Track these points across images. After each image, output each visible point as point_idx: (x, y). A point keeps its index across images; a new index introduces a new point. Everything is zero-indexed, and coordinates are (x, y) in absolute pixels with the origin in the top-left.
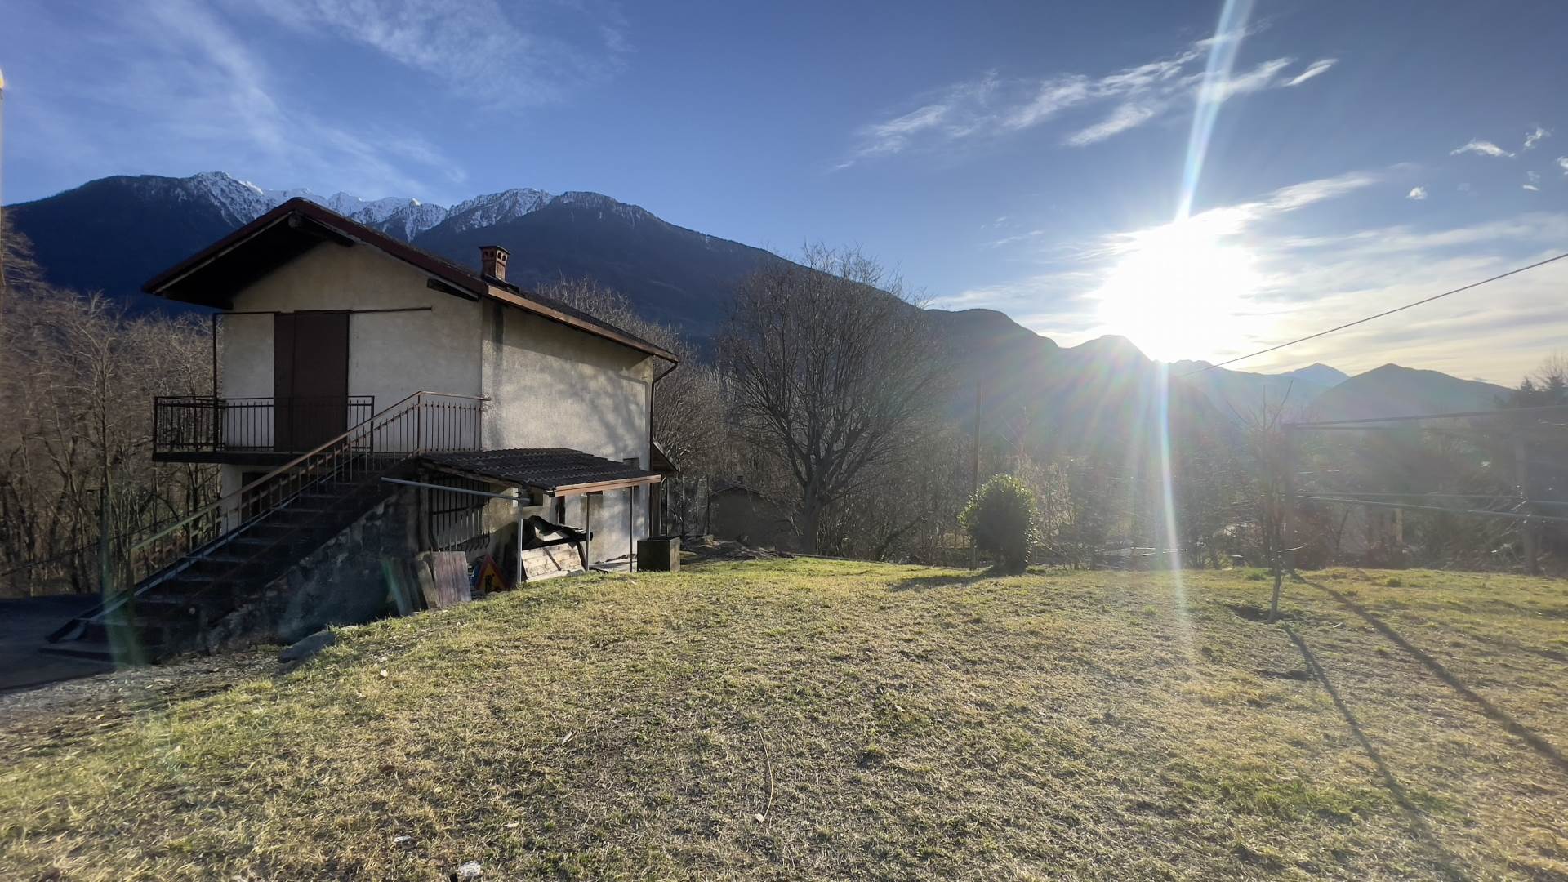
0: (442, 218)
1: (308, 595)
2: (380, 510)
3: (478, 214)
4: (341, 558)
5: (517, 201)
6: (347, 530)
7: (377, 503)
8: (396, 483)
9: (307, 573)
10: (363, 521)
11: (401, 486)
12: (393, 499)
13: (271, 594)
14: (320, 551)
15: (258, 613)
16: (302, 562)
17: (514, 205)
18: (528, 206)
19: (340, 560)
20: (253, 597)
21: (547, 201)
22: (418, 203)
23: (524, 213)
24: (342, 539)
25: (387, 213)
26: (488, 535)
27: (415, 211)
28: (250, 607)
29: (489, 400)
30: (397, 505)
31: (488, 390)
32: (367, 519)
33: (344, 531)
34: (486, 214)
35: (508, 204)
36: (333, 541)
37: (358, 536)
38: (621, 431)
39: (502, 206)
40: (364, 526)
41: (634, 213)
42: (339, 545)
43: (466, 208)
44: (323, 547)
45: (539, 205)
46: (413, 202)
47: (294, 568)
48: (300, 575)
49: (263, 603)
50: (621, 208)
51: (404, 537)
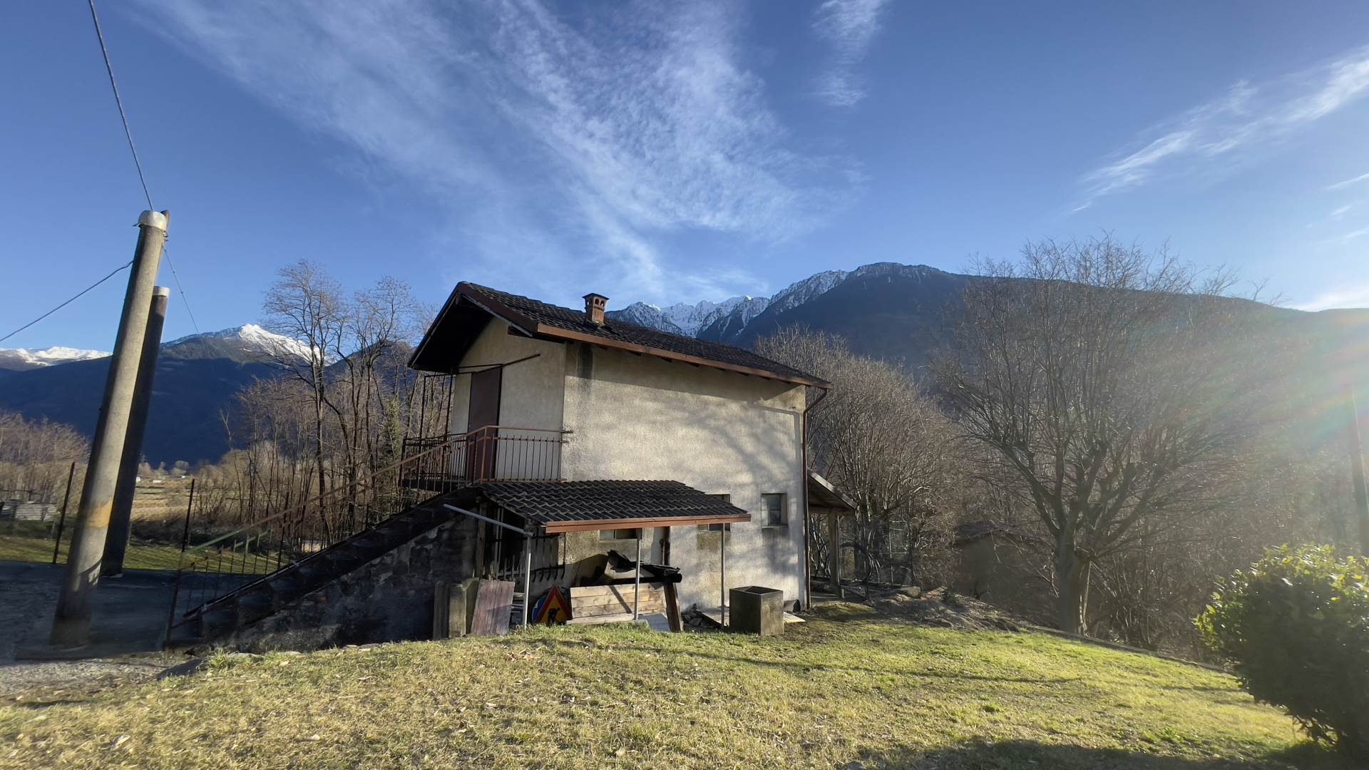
0: (766, 306)
1: (346, 608)
2: (433, 534)
3: (791, 298)
4: (383, 577)
5: (820, 283)
6: (394, 552)
7: (431, 528)
8: (453, 511)
9: (346, 589)
10: (412, 544)
11: (457, 513)
12: (448, 525)
13: (307, 604)
14: (362, 569)
15: (292, 619)
16: (344, 577)
17: (818, 286)
18: (829, 284)
19: (382, 579)
20: (291, 604)
21: (843, 277)
22: (750, 299)
23: (826, 291)
24: (388, 560)
25: (730, 310)
26: (563, 566)
27: (748, 304)
28: (285, 613)
29: (571, 432)
30: (452, 530)
31: (570, 421)
32: (417, 543)
33: (391, 552)
34: (797, 298)
35: (813, 286)
36: (377, 561)
37: (405, 558)
38: (765, 460)
39: (809, 288)
40: (413, 548)
41: (920, 273)
42: (382, 564)
43: (783, 294)
44: (368, 564)
45: (838, 282)
46: (746, 298)
47: (335, 582)
48: (338, 588)
49: (297, 611)
50: (907, 270)
51: (460, 562)
